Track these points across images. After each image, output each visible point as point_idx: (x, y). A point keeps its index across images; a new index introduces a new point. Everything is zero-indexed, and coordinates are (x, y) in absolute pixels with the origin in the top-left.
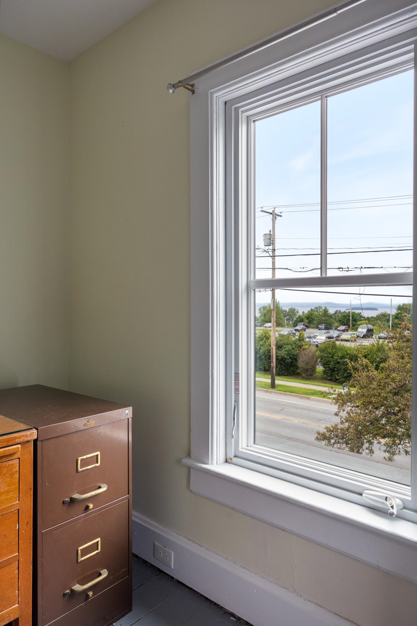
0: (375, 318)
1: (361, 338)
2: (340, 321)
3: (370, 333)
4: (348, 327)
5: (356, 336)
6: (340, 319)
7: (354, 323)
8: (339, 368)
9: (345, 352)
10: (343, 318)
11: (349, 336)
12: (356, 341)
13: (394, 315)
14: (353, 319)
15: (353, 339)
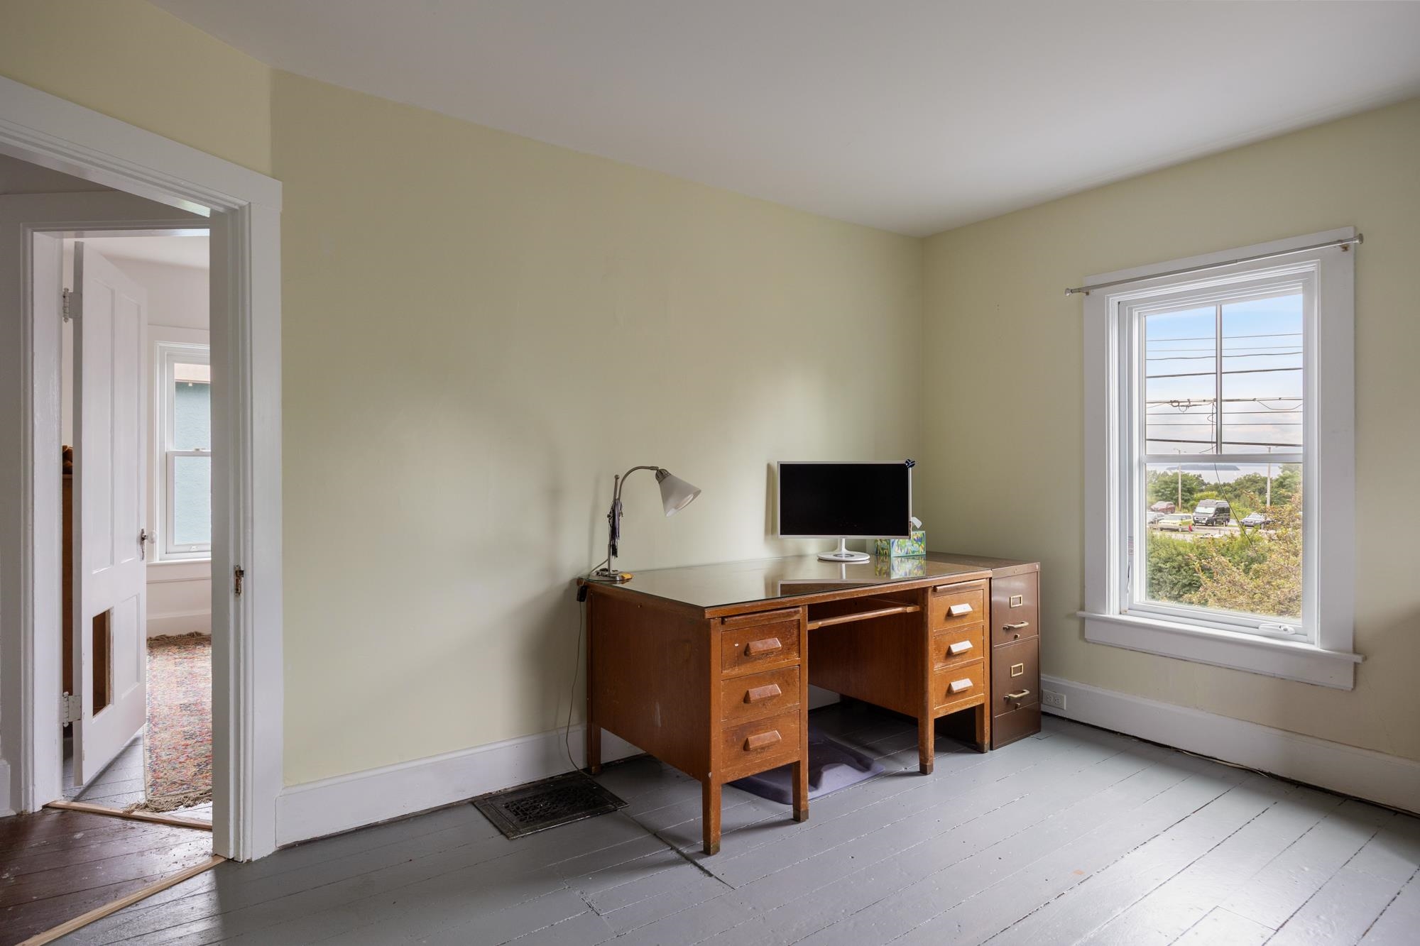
0: (1231, 487)
1: (1202, 525)
2: (1157, 492)
3: (1222, 516)
4: (1175, 504)
5: (1193, 522)
6: (1158, 488)
7: (1186, 496)
8: (1161, 580)
9: (1173, 551)
10: (1163, 486)
11: (1178, 522)
12: (1192, 531)
13: (1277, 480)
14: (1185, 489)
15: (1187, 527)
